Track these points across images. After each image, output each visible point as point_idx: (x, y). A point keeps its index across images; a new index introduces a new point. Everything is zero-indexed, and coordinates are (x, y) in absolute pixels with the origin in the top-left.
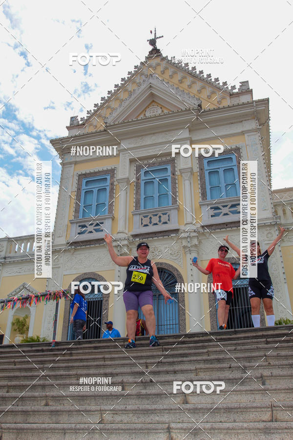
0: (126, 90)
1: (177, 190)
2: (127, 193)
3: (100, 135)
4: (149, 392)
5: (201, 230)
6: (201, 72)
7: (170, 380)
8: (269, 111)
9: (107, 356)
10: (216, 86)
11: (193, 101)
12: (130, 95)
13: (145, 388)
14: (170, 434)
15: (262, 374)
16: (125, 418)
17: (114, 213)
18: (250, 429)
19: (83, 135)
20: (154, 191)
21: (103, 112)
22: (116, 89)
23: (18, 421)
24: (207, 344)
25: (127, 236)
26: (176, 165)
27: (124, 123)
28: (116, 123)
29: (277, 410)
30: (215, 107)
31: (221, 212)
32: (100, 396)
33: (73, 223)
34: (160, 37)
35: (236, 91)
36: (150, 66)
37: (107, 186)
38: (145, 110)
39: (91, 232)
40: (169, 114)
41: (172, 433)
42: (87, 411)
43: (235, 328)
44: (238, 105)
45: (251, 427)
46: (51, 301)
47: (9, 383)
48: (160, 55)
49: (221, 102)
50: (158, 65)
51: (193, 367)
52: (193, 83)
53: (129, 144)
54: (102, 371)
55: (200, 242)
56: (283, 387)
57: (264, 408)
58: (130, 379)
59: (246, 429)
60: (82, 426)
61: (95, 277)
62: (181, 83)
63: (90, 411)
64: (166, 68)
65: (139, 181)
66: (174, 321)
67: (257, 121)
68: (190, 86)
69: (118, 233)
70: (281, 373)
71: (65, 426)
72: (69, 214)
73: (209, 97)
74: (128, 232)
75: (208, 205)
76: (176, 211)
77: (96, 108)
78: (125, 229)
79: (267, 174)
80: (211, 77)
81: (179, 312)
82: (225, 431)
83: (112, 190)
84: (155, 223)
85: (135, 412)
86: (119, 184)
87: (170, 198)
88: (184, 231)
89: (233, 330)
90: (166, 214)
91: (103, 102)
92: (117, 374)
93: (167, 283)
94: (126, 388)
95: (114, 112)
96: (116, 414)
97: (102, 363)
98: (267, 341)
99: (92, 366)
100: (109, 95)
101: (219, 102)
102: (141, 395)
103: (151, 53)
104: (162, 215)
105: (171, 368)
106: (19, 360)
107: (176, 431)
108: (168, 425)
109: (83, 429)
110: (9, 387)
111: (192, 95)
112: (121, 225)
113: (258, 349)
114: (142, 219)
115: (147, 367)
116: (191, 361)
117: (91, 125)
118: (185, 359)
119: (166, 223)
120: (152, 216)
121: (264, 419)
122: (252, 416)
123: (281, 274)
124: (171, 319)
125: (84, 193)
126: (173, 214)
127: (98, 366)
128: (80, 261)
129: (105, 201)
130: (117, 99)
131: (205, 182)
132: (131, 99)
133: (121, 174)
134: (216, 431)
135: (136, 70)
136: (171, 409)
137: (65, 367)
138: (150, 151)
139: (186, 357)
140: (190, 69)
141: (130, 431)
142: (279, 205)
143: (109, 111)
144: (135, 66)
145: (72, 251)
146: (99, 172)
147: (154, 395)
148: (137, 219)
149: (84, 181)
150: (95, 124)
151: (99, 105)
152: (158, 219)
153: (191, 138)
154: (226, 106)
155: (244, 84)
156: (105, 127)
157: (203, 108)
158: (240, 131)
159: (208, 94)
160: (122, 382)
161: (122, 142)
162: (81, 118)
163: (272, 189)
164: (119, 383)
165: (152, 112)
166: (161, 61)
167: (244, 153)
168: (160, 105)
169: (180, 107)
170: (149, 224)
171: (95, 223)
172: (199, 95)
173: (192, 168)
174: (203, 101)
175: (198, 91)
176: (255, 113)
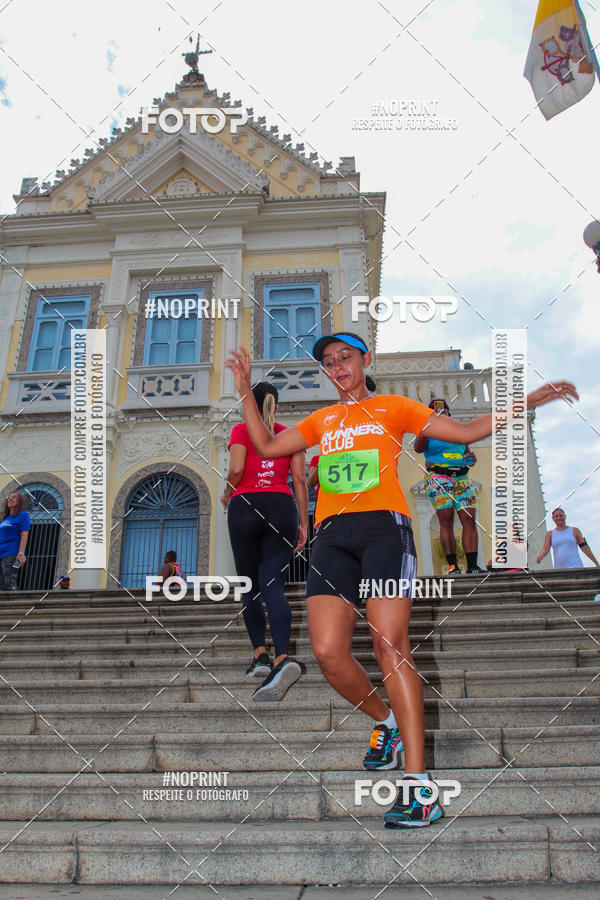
1: (212, 336)
2: (119, 333)
3: (77, 219)
4: (125, 681)
6: (275, 129)
7: (166, 664)
8: (384, 215)
9: (57, 621)
10: (297, 159)
11: (255, 181)
12: (142, 149)
13: (121, 677)
14: (154, 752)
16: (78, 725)
18: (289, 744)
19: (47, 216)
21: (89, 177)
22: (116, 137)
26: (214, 292)
27: (126, 203)
28: (110, 201)
29: (339, 713)
30: (294, 196)
31: (286, 383)
32: (37, 688)
33: (14, 379)
34: (206, 52)
35: (332, 172)
36: (183, 105)
38: (166, 184)
39: (48, 399)
40: (213, 197)
41: (157, 751)
42: (11, 714)
44: (333, 197)
45: (292, 739)
48: (202, 86)
49: (304, 189)
51: (208, 643)
52: (259, 146)
53: (132, 242)
54: (45, 646)
57: (317, 709)
58: (96, 661)
61: (50, 482)
62: (235, 143)
63: (15, 714)
66: (189, 567)
67: (362, 231)
68: (251, 152)
72: (8, 361)
73: (284, 176)
74: (118, 403)
75: (263, 367)
76: (207, 373)
77: (74, 168)
78: (112, 397)
80: (290, 140)
81: (198, 552)
82: (250, 746)
83: (92, 324)
84: (168, 391)
85: (97, 715)
86: (108, 315)
87: (198, 349)
88: (218, 411)
90: (187, 377)
91: (87, 158)
92: (72, 652)
93: (180, 500)
94: (86, 675)
95: (107, 180)
96: (63, 719)
97: (47, 632)
99: (28, 637)
100: (102, 147)
101: (301, 188)
102: (110, 687)
103: (187, 78)
104: (180, 379)
105: (170, 644)
107: (166, 746)
108: (151, 737)
114: (144, 383)
115: (128, 641)
116: (206, 632)
117: (62, 198)
118: (196, 629)
119: (187, 393)
120: (163, 380)
121: (315, 728)
122: (297, 722)
125: (38, 327)
126: (202, 378)
127: (39, 637)
128: (23, 451)
130: (116, 156)
131: (262, 327)
132: (141, 161)
133: (109, 298)
134: (234, 747)
136: (162, 712)
139: (200, 626)
140: (256, 120)
141: (85, 748)
142: (386, 380)
143: (98, 177)
144: (155, 99)
145: (9, 431)
146: (71, 289)
147: (135, 687)
148: (136, 380)
149: (41, 305)
150: (69, 198)
151: (81, 162)
152: (174, 386)
153: (245, 245)
154: (312, 195)
155: (348, 162)
156: (89, 206)
157: (271, 195)
158: (332, 243)
159: (283, 171)
160: (80, 666)
161: (118, 238)
162: (44, 183)
163: (377, 352)
164: (74, 667)
165: (178, 189)
166: (204, 97)
167: (334, 283)
168: (194, 177)
169: (230, 186)
170: (156, 393)
171: (57, 382)
172: (267, 170)
173: (241, 300)
174: (273, 182)
175: (265, 161)
176: (361, 215)
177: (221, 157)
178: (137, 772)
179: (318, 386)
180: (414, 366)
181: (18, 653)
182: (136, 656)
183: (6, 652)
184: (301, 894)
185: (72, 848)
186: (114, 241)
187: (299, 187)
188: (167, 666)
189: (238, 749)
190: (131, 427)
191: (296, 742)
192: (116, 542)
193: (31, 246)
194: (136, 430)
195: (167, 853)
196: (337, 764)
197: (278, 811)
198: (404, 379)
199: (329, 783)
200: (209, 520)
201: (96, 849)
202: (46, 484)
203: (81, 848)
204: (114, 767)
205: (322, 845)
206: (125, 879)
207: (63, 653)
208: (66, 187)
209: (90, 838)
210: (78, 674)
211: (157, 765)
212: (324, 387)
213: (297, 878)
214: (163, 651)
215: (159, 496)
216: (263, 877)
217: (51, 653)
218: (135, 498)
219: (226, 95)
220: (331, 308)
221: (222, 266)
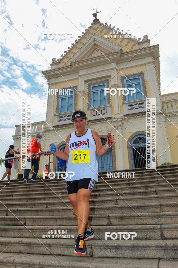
0: (81, 43)
1: (110, 96)
2: (83, 99)
3: (68, 68)
4: (98, 199)
5: (123, 117)
8: (159, 51)
10: (130, 39)
11: (118, 48)
12: (84, 45)
13: (96, 198)
15: (156, 190)
18: (149, 216)
19: (60, 68)
20: (98, 97)
21: (70, 55)
22: (76, 42)
23: (33, 215)
26: (109, 83)
27: (81, 61)
28: (76, 61)
29: (163, 207)
30: (130, 50)
31: (134, 108)
33: (56, 115)
34: (99, 12)
35: (141, 41)
36: (94, 29)
38: (92, 53)
39: (65, 120)
40: (105, 55)
41: (110, 219)
42: (67, 210)
43: (142, 167)
44: (143, 49)
46: (47, 156)
47: (28, 197)
48: (99, 22)
50: (98, 28)
51: (120, 187)
53: (84, 72)
55: (123, 124)
56: (166, 196)
57: (156, 206)
59: (147, 216)
60: (65, 216)
64: (103, 30)
65: (90, 92)
67: (153, 57)
70: (166, 189)
71: (57, 216)
72: (54, 111)
73: (126, 45)
75: (127, 104)
76: (110, 107)
77: (65, 53)
79: (158, 86)
81: (113, 160)
82: (137, 217)
83: (76, 97)
84: (99, 114)
87: (107, 100)
88: (115, 118)
89: (141, 168)
90: (104, 109)
91: (69, 50)
95: (75, 55)
100: (72, 46)
101: (132, 48)
102: (94, 201)
103: (94, 21)
104: (102, 110)
105: (109, 188)
106: (32, 186)
107: (112, 218)
108: (108, 215)
109: (66, 218)
110: (27, 199)
111: (117, 44)
113: (154, 178)
114: (92, 113)
116: (119, 184)
117: (63, 62)
118: (116, 183)
119: (105, 114)
120: (97, 111)
121: (156, 211)
122: (150, 210)
123: (166, 139)
124: (109, 164)
125: (61, 99)
126: (109, 109)
129: (72, 103)
130: (77, 48)
132: (84, 48)
133: (79, 89)
134: (132, 218)
135: (86, 31)
136: (110, 208)
137: (55, 189)
138: (96, 75)
139: (117, 182)
140: (116, 29)
142: (165, 103)
143: (72, 55)
144: (86, 29)
145: (56, 130)
146: (68, 88)
147: (101, 201)
148: (89, 112)
150: (65, 62)
151: (67, 51)
152: (101, 112)
153: (117, 68)
154: (136, 49)
155: (145, 37)
156: (71, 63)
157: (123, 51)
158: (143, 63)
159: (126, 43)
161: (80, 71)
162: (58, 59)
163: (161, 94)
165: (95, 54)
166: (100, 26)
167: (146, 75)
168: (100, 50)
169: (110, 51)
170: (96, 115)
171: (67, 115)
172: (121, 44)
173: (118, 84)
174: (123, 47)
175: (120, 41)
176: (152, 53)
177: (107, 43)
178: (105, 225)
179: (144, 107)
180: (173, 97)
184: (159, 261)
185: (90, 247)
186: (79, 72)
187: (131, 47)
188: (109, 195)
189: (134, 218)
191: (151, 216)
193: (56, 77)
194: (91, 126)
195: (117, 249)
196: (165, 222)
197: (148, 237)
198: (171, 102)
199: (164, 228)
200: (115, 151)
201: (97, 247)
203: (93, 247)
204: (98, 224)
205: (164, 247)
206: (106, 256)
208: (64, 59)
209: (95, 244)
211: (110, 223)
213: (157, 256)
214: (107, 190)
216: (146, 256)
219: (106, 24)
220: (145, 83)
221: (111, 75)
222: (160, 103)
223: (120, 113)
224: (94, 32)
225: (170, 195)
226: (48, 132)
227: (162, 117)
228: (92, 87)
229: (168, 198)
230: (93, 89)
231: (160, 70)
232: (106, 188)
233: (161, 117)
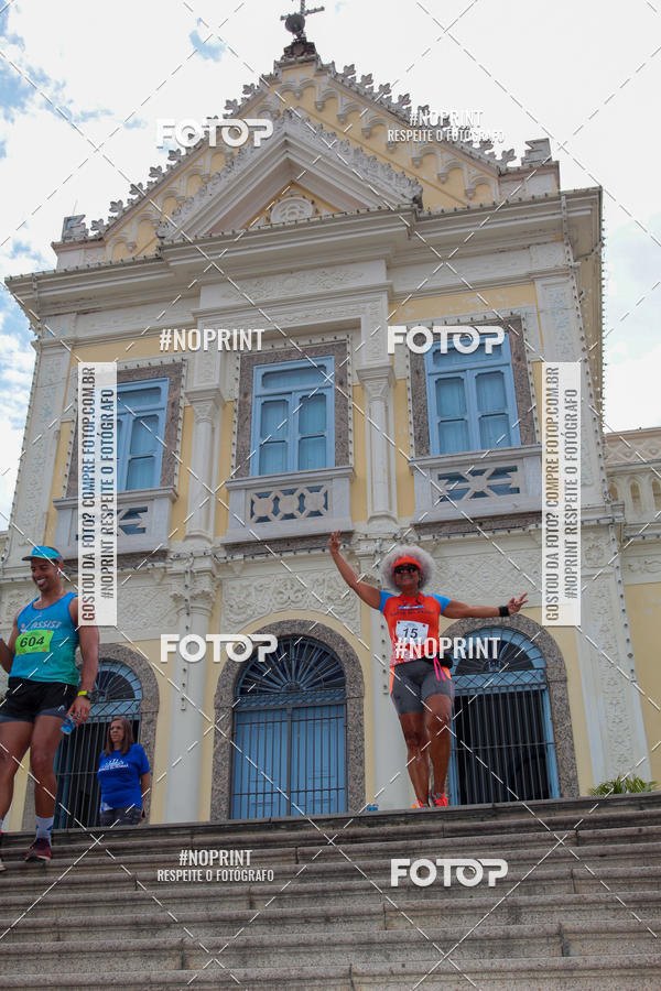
1: (351, 426)
2: (213, 430)
3: (144, 269)
4: (253, 972)
5: (412, 535)
7: (313, 941)
8: (601, 220)
10: (462, 150)
11: (399, 189)
12: (231, 165)
13: (244, 964)
17: (176, 483)
19: (100, 268)
20: (286, 424)
24: (416, 843)
25: (209, 546)
26: (349, 358)
27: (212, 241)
28: (189, 239)
30: (459, 207)
31: (468, 489)
33: (64, 506)
34: (315, 11)
35: (516, 164)
36: (286, 89)
37: (160, 409)
38: (269, 206)
40: (335, 220)
44: (521, 202)
48: (313, 60)
49: (475, 194)
50: (309, 85)
53: (224, 295)
54: (127, 915)
56: (616, 961)
58: (202, 937)
61: (120, 658)
62: (367, 138)
64: (330, 96)
65: (249, 397)
66: (334, 781)
67: (569, 248)
68: (392, 149)
69: (187, 537)
70: (613, 923)
72: (54, 483)
73: (443, 179)
74: (216, 534)
75: (431, 468)
76: (346, 482)
77: (135, 197)
78: (207, 527)
79: (591, 390)
81: (347, 757)
83: (173, 420)
84: (288, 512)
86: (195, 406)
87: (331, 446)
88: (367, 538)
89: (489, 805)
90: (317, 489)
91: (154, 180)
92: (169, 924)
93: (315, 677)
94: (192, 962)
95: (184, 209)
97: (127, 893)
98: (577, 836)
99: (101, 901)
100: (173, 163)
101: (470, 194)
103: (289, 51)
104: (306, 492)
105: (317, 908)
111: (398, 171)
112: (194, 518)
114: (253, 503)
115: (252, 905)
117: (120, 241)
119: (318, 514)
120: (281, 496)
123: (624, 657)
124: (326, 774)
126: (339, 490)
127: (117, 900)
129: (154, 451)
130: (195, 174)
131: (425, 407)
132: (231, 176)
133: (195, 381)
135: (248, 96)
138: (282, 317)
140: (395, 100)
142: (623, 473)
143: (171, 205)
144: (245, 86)
146: (139, 369)
147: (268, 981)
148: (241, 499)
150: (130, 240)
151: (145, 187)
152: (297, 503)
153: (391, 286)
154: (488, 203)
155: (536, 147)
156: (160, 249)
157: (425, 208)
158: (522, 271)
159: (442, 171)
160: (181, 947)
161: (204, 292)
162: (94, 222)
163: (605, 430)
164: (172, 949)
165: (287, 212)
166: (315, 76)
167: (531, 330)
168: (312, 194)
169: (362, 200)
170: (271, 516)
171: (125, 508)
172: (417, 172)
173: (391, 367)
174: (427, 189)
175: (414, 160)
176: (565, 225)
179: (518, 490)
181: (87, 927)
182: (266, 929)
183: (69, 926)
186: (198, 296)
187: (466, 193)
188: (315, 944)
190: (237, 569)
192: (222, 745)
193: (79, 313)
194: (245, 574)
198: (652, 470)
200: (361, 706)
202: (115, 662)
207: (155, 926)
208: (126, 223)
210: (178, 960)
212: (526, 491)
214: (306, 919)
215: (284, 671)
217: (137, 926)
218: (247, 676)
219: (350, 69)
220: (530, 369)
221: (358, 321)
222: (598, 476)
223: (395, 514)
224: (287, 102)
225: (636, 958)
226: (15, 592)
227: (604, 547)
228: (258, 373)
229: (626, 973)
230: (264, 384)
231: (604, 313)
232: (300, 909)
233: (602, 543)
